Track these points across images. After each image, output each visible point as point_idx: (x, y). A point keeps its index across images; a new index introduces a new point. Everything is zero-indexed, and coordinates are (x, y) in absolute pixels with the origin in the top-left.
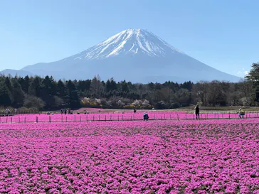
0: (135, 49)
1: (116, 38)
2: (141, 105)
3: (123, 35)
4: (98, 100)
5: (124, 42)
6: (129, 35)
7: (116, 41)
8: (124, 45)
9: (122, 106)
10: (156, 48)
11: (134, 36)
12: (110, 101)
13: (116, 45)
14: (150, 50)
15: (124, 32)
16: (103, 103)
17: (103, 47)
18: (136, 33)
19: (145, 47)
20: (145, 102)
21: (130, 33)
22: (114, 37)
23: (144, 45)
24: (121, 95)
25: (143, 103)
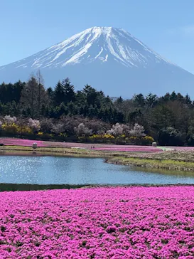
0: (103, 55)
1: (77, 39)
2: (128, 135)
3: (87, 35)
4: (35, 123)
5: (89, 45)
6: (96, 36)
7: (77, 43)
8: (89, 49)
9: (87, 135)
10: (134, 55)
11: (102, 36)
12: (60, 125)
13: (78, 49)
14: (124, 56)
15: (88, 30)
16: (45, 128)
17: (58, 51)
18: (105, 32)
19: (118, 53)
20: (136, 129)
21: (98, 31)
22: (74, 37)
23: (116, 50)
24: (84, 112)
25: (132, 132)
